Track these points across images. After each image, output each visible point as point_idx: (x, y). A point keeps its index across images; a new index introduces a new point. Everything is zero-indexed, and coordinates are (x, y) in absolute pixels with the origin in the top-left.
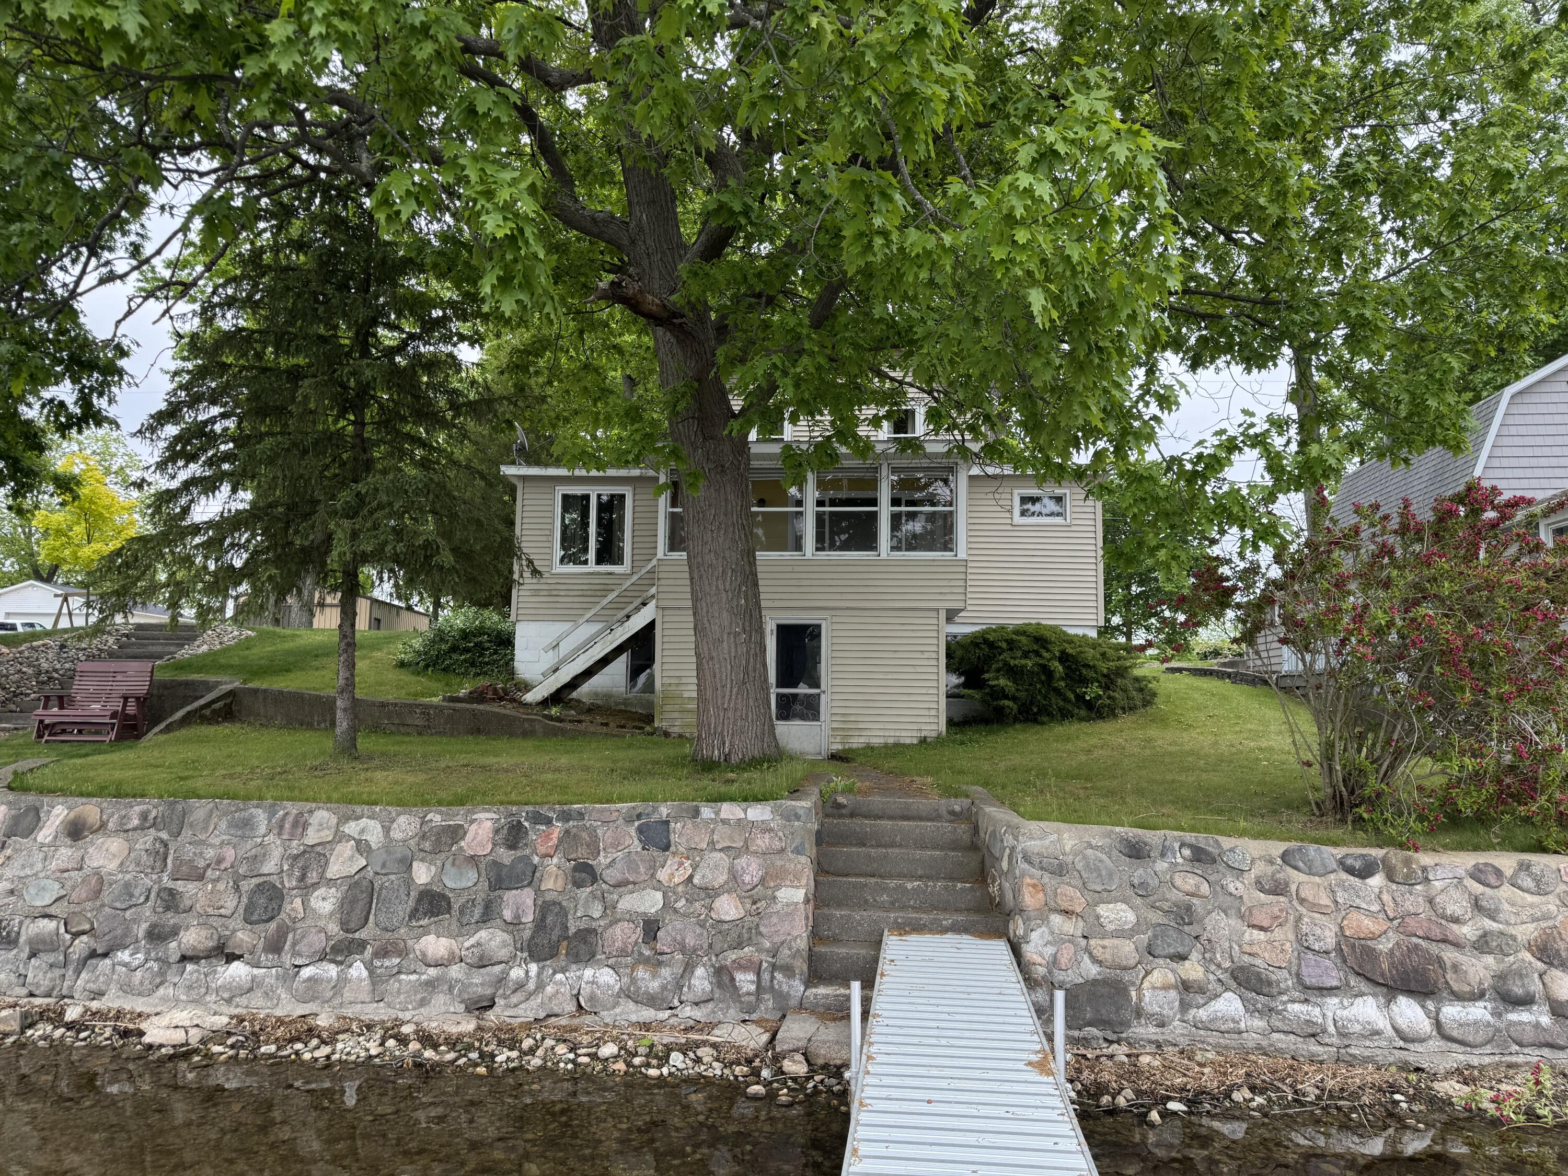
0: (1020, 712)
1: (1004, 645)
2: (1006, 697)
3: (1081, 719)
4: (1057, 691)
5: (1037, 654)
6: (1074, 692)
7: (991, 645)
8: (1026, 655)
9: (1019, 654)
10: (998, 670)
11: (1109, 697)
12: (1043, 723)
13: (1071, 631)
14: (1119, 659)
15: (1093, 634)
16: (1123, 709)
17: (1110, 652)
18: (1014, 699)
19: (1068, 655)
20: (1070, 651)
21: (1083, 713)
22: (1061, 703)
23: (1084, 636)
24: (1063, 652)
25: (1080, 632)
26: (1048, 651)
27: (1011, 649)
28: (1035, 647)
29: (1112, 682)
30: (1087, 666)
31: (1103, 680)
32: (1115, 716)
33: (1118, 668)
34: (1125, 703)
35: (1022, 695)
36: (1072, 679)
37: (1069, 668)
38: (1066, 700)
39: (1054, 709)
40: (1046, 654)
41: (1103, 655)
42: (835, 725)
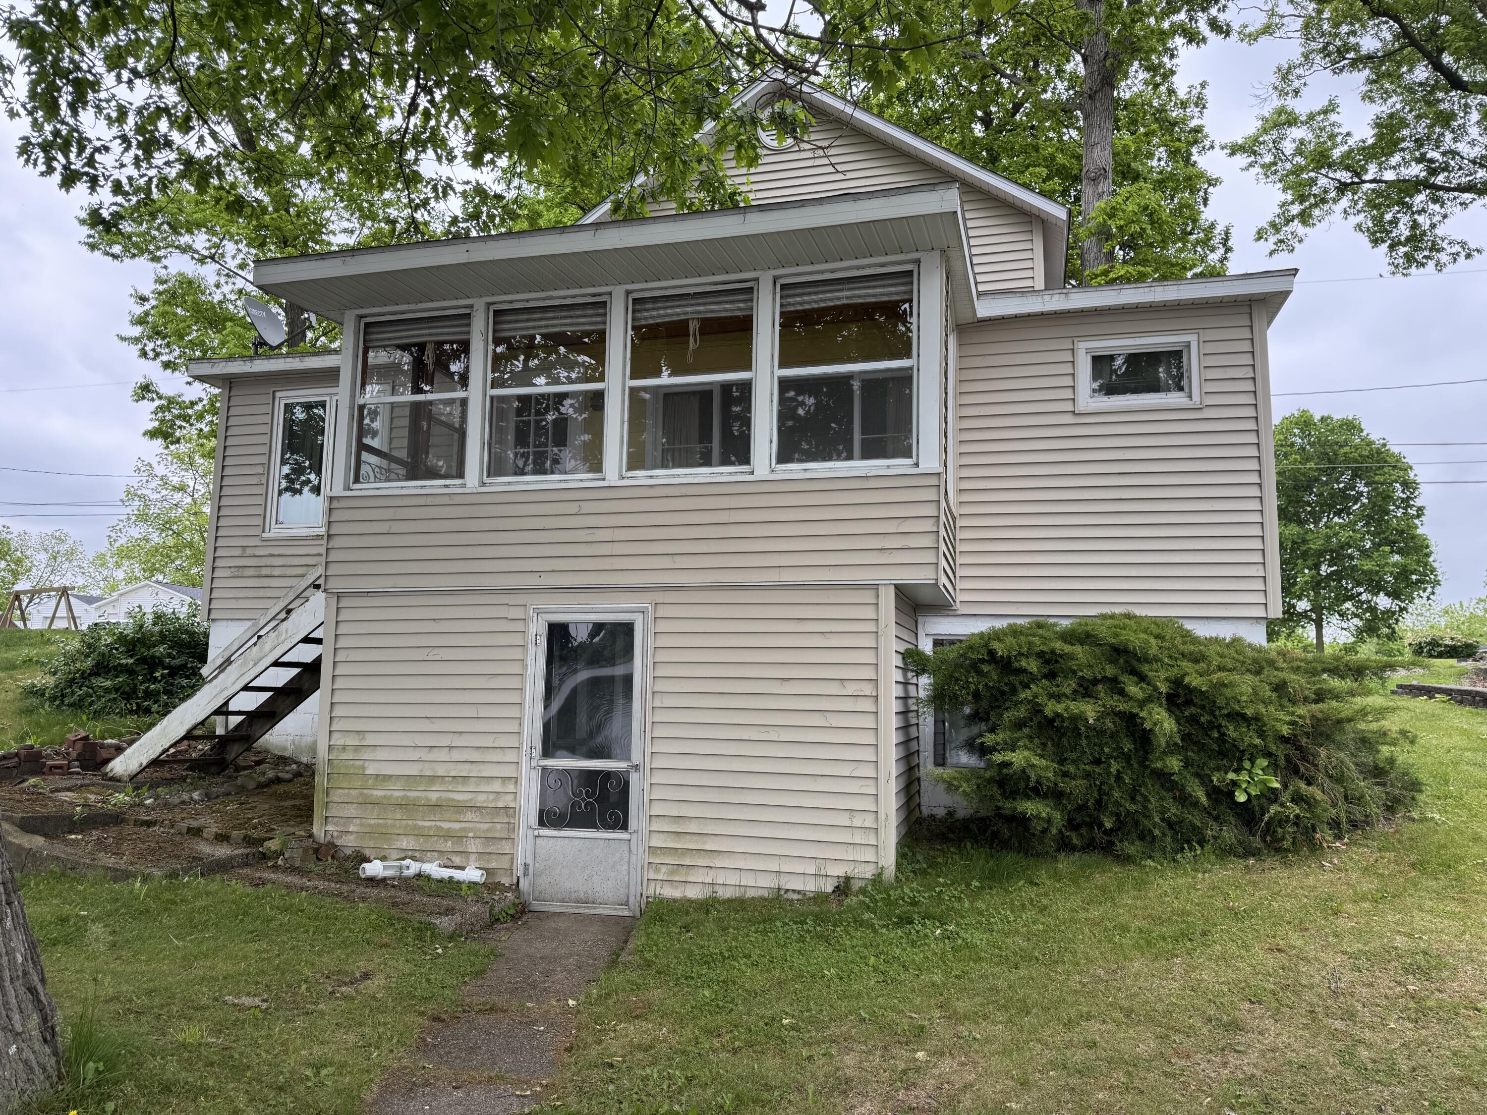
0: (1072, 825)
1: (1033, 666)
2: (1036, 791)
3: (1225, 853)
4: (1163, 778)
5: (1115, 686)
6: (1204, 780)
7: (1005, 665)
8: (1086, 690)
9: (1068, 686)
10: (1019, 725)
11: (1298, 798)
12: (1126, 860)
13: (1202, 631)
14: (1320, 696)
15: (1257, 636)
16: (1335, 824)
17: (1297, 682)
18: (1056, 796)
19: (1189, 689)
20: (1194, 680)
21: (1229, 834)
22: (1174, 810)
23: (1236, 641)
24: (1177, 683)
25: (1225, 631)
26: (1142, 678)
27: (1051, 676)
28: (1110, 671)
29: (1305, 754)
30: (1238, 717)
31: (1280, 751)
32: (1315, 848)
33: (1317, 722)
34: (1341, 811)
35: (1076, 786)
36: (1202, 747)
37: (1193, 720)
38: (1185, 800)
39: (1155, 823)
40: (1134, 689)
41: (1280, 688)
42: (657, 842)
